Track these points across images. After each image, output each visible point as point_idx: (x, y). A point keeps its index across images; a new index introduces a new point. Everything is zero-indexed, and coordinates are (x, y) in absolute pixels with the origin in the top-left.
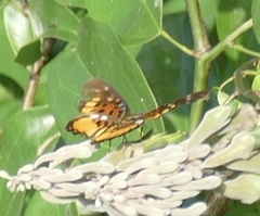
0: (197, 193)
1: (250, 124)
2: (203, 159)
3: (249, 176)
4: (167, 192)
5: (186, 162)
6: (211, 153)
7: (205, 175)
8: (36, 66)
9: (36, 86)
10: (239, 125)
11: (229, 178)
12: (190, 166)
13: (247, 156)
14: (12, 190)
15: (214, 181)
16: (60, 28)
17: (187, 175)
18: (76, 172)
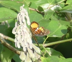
0: (22, 46)
1: (36, 57)
2: (29, 47)
3: (25, 57)
4: (22, 40)
5: (29, 44)
6: (30, 49)
7: (26, 48)
8: (37, 10)
9: (33, 10)
10: (36, 55)
11: (25, 53)
12: (28, 45)
13: (30, 56)
14: (20, 7)
15: (25, 50)
16: (46, 15)
17: (26, 44)
18: (24, 21)
